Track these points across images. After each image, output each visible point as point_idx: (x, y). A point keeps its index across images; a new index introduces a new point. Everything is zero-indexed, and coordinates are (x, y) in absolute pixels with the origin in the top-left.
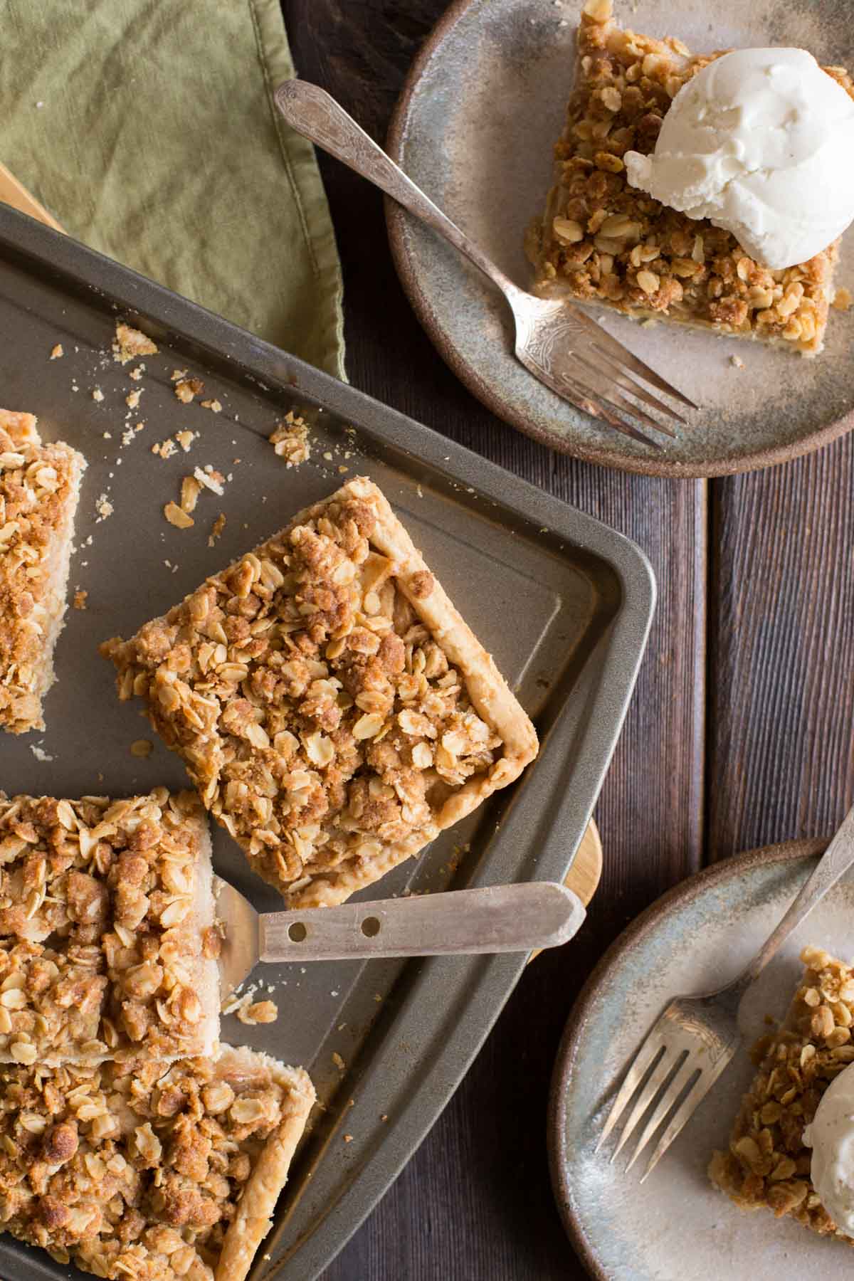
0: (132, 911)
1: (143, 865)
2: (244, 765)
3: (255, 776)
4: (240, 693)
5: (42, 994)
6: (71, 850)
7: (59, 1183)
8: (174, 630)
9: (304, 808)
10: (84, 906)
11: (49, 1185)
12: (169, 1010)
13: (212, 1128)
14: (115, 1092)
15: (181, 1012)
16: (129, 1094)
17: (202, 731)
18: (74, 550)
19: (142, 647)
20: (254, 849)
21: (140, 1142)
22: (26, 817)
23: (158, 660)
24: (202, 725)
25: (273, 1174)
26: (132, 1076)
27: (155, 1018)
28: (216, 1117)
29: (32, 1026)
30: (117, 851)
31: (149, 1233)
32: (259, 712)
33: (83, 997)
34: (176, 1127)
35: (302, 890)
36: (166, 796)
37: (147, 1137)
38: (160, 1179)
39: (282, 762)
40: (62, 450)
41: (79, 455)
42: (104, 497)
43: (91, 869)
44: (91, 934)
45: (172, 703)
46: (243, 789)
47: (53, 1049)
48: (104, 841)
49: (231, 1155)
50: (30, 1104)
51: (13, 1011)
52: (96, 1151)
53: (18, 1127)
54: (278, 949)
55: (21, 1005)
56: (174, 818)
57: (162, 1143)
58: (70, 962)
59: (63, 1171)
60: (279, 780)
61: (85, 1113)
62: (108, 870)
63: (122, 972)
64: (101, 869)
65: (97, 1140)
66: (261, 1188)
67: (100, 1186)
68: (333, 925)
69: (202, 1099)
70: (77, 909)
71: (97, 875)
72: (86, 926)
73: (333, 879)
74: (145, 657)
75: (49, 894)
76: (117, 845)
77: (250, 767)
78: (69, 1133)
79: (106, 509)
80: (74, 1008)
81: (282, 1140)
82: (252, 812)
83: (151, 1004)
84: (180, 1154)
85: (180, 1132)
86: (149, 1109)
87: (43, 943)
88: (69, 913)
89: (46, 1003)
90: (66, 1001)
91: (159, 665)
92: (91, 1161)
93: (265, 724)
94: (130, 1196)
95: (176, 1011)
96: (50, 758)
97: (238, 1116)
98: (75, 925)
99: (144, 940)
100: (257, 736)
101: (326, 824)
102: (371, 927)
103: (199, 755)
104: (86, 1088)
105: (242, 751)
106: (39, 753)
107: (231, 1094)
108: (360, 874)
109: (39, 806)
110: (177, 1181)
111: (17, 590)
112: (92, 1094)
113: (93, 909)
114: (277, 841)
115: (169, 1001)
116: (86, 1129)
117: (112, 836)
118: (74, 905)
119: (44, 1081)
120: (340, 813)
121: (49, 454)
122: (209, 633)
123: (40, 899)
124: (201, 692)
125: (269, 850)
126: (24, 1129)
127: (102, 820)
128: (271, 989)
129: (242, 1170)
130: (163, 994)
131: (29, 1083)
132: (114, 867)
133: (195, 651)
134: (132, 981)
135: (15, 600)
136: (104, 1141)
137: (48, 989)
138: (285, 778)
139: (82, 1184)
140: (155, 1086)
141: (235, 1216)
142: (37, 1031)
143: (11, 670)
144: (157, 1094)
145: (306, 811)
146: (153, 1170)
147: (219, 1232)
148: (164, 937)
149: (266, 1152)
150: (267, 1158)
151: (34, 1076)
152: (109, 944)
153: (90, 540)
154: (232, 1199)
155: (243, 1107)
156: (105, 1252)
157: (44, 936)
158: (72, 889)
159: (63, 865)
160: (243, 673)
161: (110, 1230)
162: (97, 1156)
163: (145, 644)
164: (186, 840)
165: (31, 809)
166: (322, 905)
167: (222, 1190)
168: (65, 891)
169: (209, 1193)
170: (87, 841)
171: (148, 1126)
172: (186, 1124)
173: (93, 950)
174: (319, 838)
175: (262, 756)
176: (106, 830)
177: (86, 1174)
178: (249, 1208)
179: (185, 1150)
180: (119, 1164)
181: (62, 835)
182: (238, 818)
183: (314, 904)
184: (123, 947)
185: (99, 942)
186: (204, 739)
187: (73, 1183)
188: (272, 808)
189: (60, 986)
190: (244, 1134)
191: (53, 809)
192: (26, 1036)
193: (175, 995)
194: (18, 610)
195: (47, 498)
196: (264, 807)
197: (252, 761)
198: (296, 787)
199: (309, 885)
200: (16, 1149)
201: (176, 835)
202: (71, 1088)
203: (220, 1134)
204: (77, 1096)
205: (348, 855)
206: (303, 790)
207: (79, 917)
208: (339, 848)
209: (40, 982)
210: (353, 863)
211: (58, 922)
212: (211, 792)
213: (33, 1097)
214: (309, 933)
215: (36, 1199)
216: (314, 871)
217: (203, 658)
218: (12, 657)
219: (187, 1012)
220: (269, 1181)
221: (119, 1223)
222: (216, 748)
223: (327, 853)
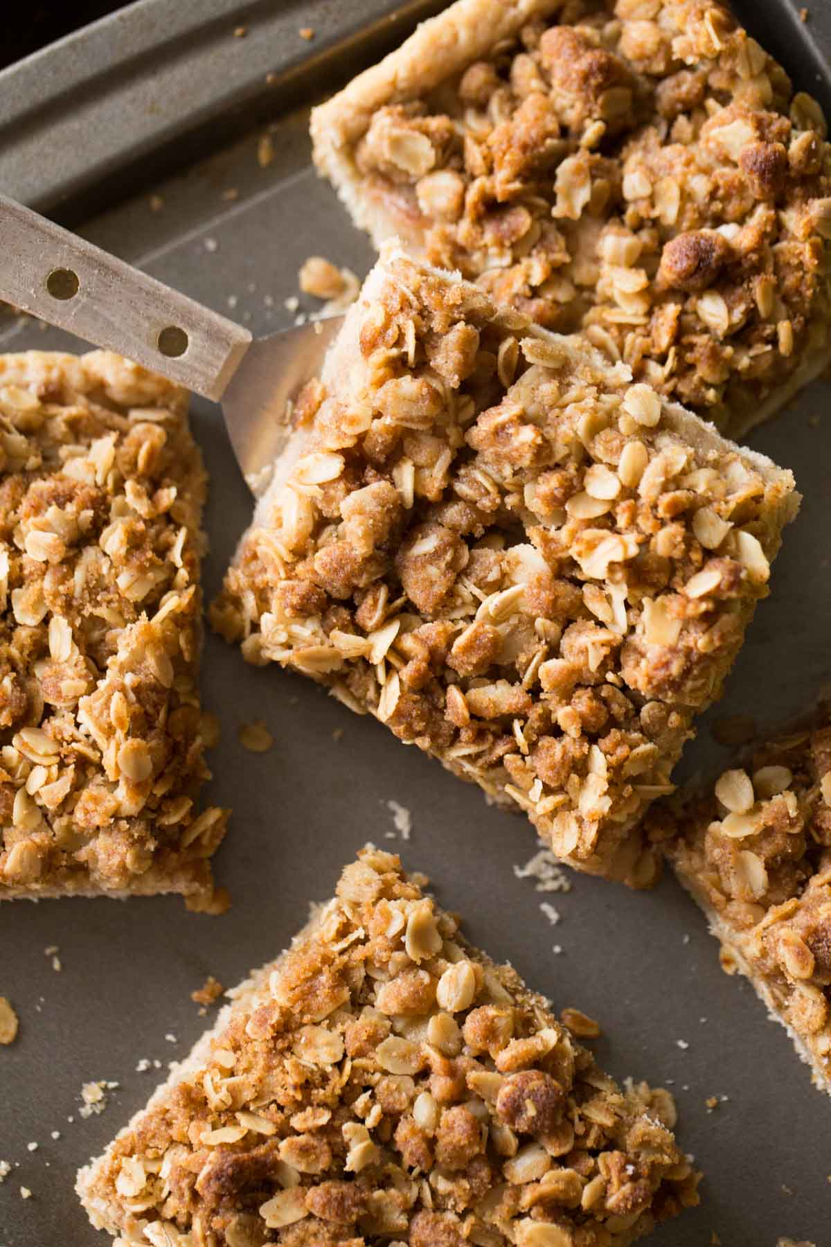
0: (372, 507)
1: (321, 561)
2: (102, 612)
3: (96, 587)
4: (49, 711)
5: (558, 466)
6: (408, 643)
7: (733, 207)
8: (82, 855)
9: (61, 506)
10: (437, 555)
11: (750, 212)
12: (399, 342)
13: (474, 156)
14: (580, 288)
15: (386, 327)
16: (557, 273)
17: (123, 689)
18: (173, 1065)
19: (138, 858)
20: (168, 495)
21: (583, 196)
22: (446, 730)
23: (124, 825)
24: (117, 696)
25: (435, 45)
26: (535, 292)
27: (425, 341)
28: (461, 170)
29: (606, 434)
30: (351, 606)
31: (659, 67)
32: (41, 671)
33: (503, 427)
34: (517, 185)
35: (151, 404)
36: (248, 644)
37: (569, 197)
38: (593, 130)
39: (48, 583)
40: (98, 1212)
41: (80, 1189)
42: (86, 1111)
43: (399, 602)
44: (453, 514)
45: (136, 752)
46: (123, 581)
47: (602, 388)
48: (362, 632)
49: (482, 108)
50: (701, 340)
51: (613, 468)
52: (655, 222)
53: (738, 315)
54: (215, 336)
55: (598, 469)
56: (250, 601)
57: (553, 178)
58: (503, 492)
59: (718, 220)
60: (70, 563)
61: (637, 280)
62: (375, 585)
63: (437, 432)
64: (383, 594)
65: (645, 236)
66: (464, 36)
67: (679, 169)
68: (116, 320)
69: (462, 205)
70: (448, 557)
71: (396, 590)
72: (454, 529)
73: (97, 391)
74: (141, 841)
75: (477, 603)
76: (345, 614)
77: (97, 604)
78: (672, 263)
79: (92, 1093)
80: (523, 419)
81: (393, 84)
82: (135, 543)
83: (421, 367)
84: (536, 145)
85: (517, 176)
86: (543, 236)
87: (527, 540)
88: (465, 560)
89: (560, 451)
90: (527, 435)
91: (129, 819)
92: (668, 211)
93: (41, 651)
94: (652, 136)
95: (392, 333)
96: (393, 805)
97: (426, 152)
98: (471, 541)
99: (382, 459)
100: (61, 639)
101: (50, 465)
102: (62, 284)
103: (151, 662)
104: (613, 316)
105: (96, 635)
106: (402, 821)
107: (421, 190)
108: (55, 375)
109: (419, 734)
110: (571, 116)
111: (259, 1047)
112: (610, 302)
113: (427, 544)
114: (129, 485)
115: (394, 352)
116: (646, 260)
117: (344, 629)
118: (451, 566)
119: (662, 360)
120: (24, 471)
121: (113, 1213)
122: (37, 819)
123: (492, 603)
124: (94, 746)
125: (153, 484)
126: (730, 310)
127: (347, 662)
128: (292, 304)
129: (477, 77)
130: (398, 366)
131: (684, 369)
132: (362, 582)
133: (67, 804)
134: (425, 408)
135: (269, 1033)
136: (636, 230)
137: (548, 469)
138: (56, 559)
139: (700, 186)
140: (516, 261)
141: (528, 21)
142: (605, 423)
143: (343, 944)
144: (519, 249)
145: (62, 499)
146: (592, 150)
147: (568, 14)
148: (349, 443)
149: (430, 82)
150: (429, 70)
151: (672, 375)
152: (435, 482)
153: (143, 1065)
154: (519, 48)
155: (413, 158)
156: (733, 76)
157: (520, 550)
158: (440, 589)
159: (431, 631)
160: (25, 736)
161: (711, 103)
162: (655, 213)
163: (129, 860)
164: (254, 566)
165: (434, 738)
166: (129, 364)
167: (523, 67)
168: (451, 593)
169: (544, 74)
170: (380, 645)
171: (557, 212)
172: (502, 183)
173: (462, 488)
174: (73, 456)
175: (69, 607)
176: (347, 643)
177: (686, 196)
178: (499, 19)
179: (524, 148)
180: (634, 184)
181: (407, 672)
182: (163, 551)
183: (140, 373)
184: (418, 468)
185: (449, 496)
186: (129, 679)
187: (713, 196)
188: (106, 531)
189: (526, 462)
190: (437, 123)
191: (399, 714)
192: (623, 424)
193: (383, 353)
194: (275, 1017)
195: (150, 1153)
196: (114, 539)
197: (88, 610)
198: (50, 538)
199: (138, 406)
200: (757, 287)
201: (259, 580)
202: (633, 327)
203: (470, 144)
204: (631, 312)
205: (54, 409)
206: (46, 527)
207: (454, 545)
208: (59, 426)
209: (550, 483)
210: (54, 395)
211: (490, 560)
212: (172, 603)
213: (691, 347)
214: (156, 332)
215: (780, 204)
216: (117, 419)
217: (62, 787)
218: (327, 960)
219: (379, 321)
220: (446, 39)
221: (694, 108)
222: (123, 655)
223: (80, 431)
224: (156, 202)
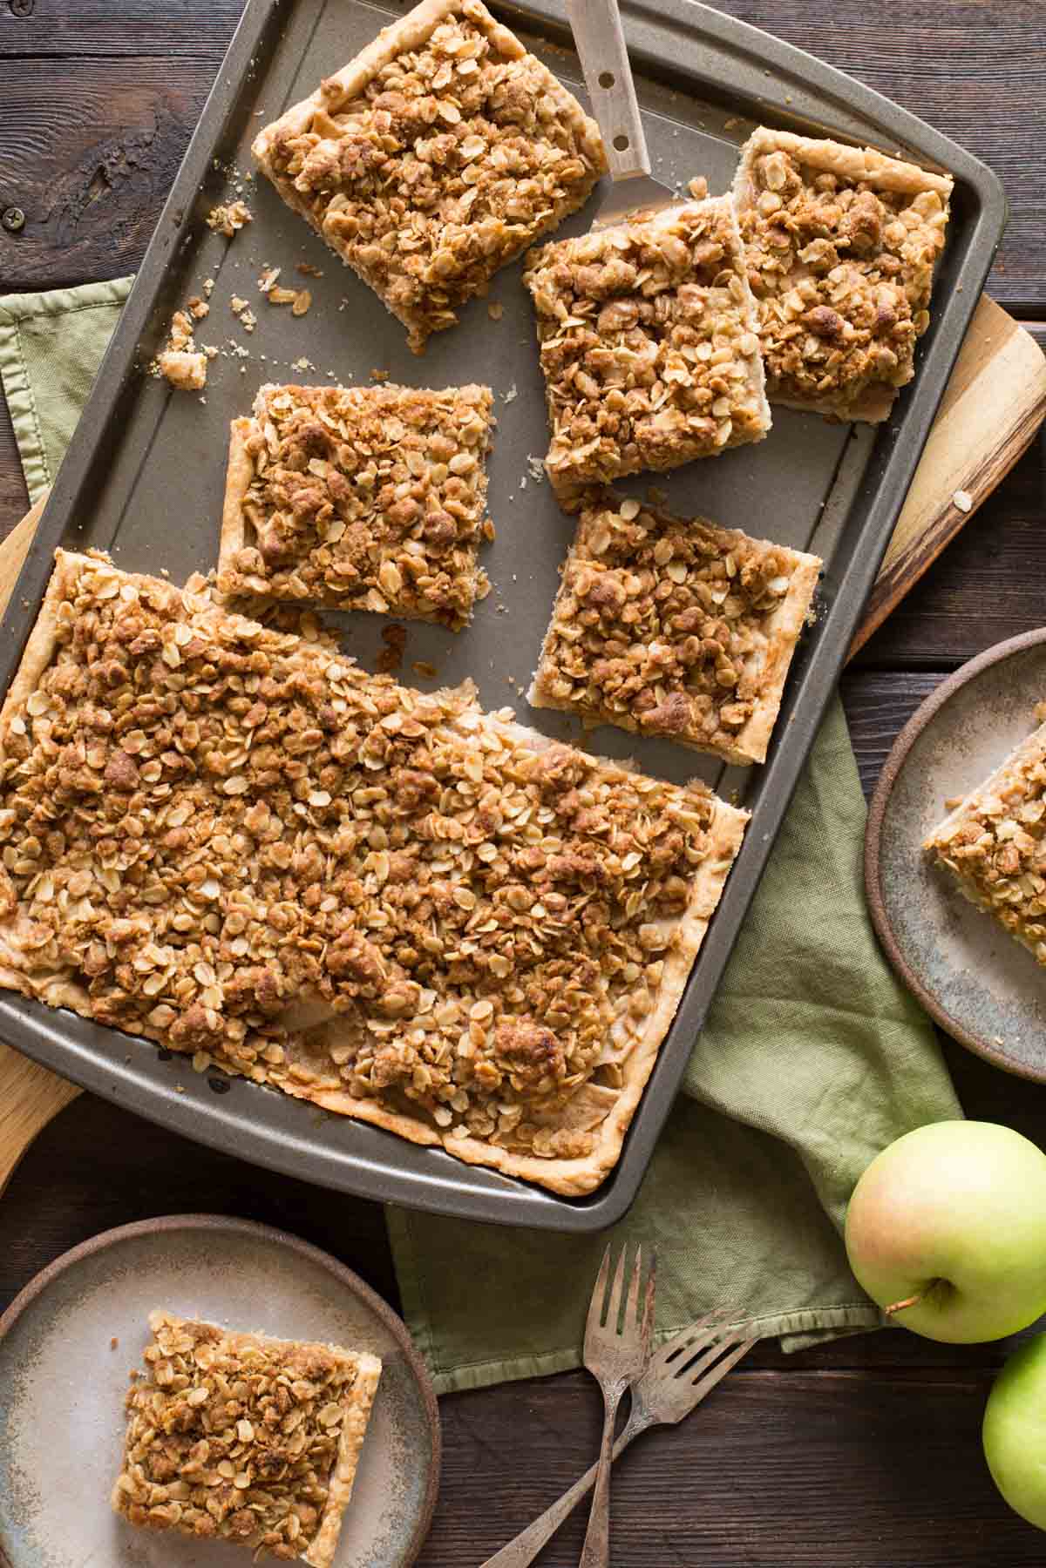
0: (621, 273)
1: (584, 271)
2: (493, 205)
3: (500, 194)
4: (437, 217)
5: (697, 329)
6: (580, 332)
7: (858, 320)
8: (391, 276)
9: (521, 154)
10: (624, 314)
11: (863, 329)
12: (693, 228)
13: (795, 203)
14: (778, 287)
15: (696, 218)
16: (776, 273)
17: (468, 236)
18: (340, 386)
19: (408, 299)
20: (560, 193)
21: (814, 258)
22: (558, 376)
23: (416, 281)
24: (464, 235)
25: (826, 152)
26: (761, 270)
27: (703, 237)
28: (785, 203)
29: (726, 339)
30: (577, 298)
31: (891, 247)
32: (450, 201)
33: (694, 295)
34: (797, 228)
35: (591, 160)
36: (528, 274)
37: (809, 253)
38: (844, 241)
39: (485, 175)
40: (260, 403)
41: (262, 389)
42: (294, 367)
43: (594, 315)
44: (646, 308)
45: (449, 261)
46: (512, 202)
47: (743, 323)
48: (570, 313)
49: (818, 192)
50: (796, 350)
51: (714, 350)
52: (829, 295)
53: (817, 356)
54: (637, 157)
55: (708, 345)
56: (546, 259)
57: (812, 240)
58: (670, 318)
59: (849, 319)
60: (501, 176)
61: (800, 306)
62: (592, 300)
63: (672, 272)
64: (591, 306)
65: (819, 296)
66: (839, 160)
67: (857, 287)
68: (610, 114)
69: (771, 214)
70: (627, 319)
71: (598, 310)
72: (640, 312)
73: (579, 133)
74: (416, 294)
75: (619, 345)
76: (571, 298)
77: (494, 200)
78: (819, 313)
79: (303, 363)
80: (704, 300)
81: (798, 148)
82: (530, 195)
83: (691, 246)
84: (819, 222)
85: (800, 225)
86: (786, 255)
87: (658, 343)
88: (630, 327)
89: (703, 325)
90: (698, 306)
91: (420, 282)
92: (836, 296)
93: (457, 194)
94: (861, 266)
95: (695, 222)
96: (514, 387)
97: (781, 181)
98: (641, 324)
99: (643, 261)
100: (469, 197)
101: (534, 137)
102: (606, 80)
103: (489, 239)
104: (777, 308)
105: (482, 210)
106: (511, 395)
107: (766, 194)
108: (571, 111)
109: (549, 367)
110: (843, 228)
111: (374, 406)
112: (782, 304)
113: (625, 307)
114: (551, 175)
115: (688, 229)
116: (810, 303)
117: (565, 303)
118: (624, 323)
119: (775, 341)
120: (522, 130)
121: (264, 407)
122: (392, 247)
123: (623, 350)
124: (437, 244)
125: (561, 185)
126: (817, 352)
127: (554, 316)
128: (679, 184)
129: (828, 179)
130: (684, 236)
131: (778, 353)
132: (589, 293)
133: (407, 253)
134: (675, 258)
135: (382, 405)
136: (819, 290)
137: (693, 327)
138: (497, 169)
139: (857, 300)
140: (767, 253)
141: (867, 181)
142: (728, 333)
143: (443, 407)
144: (773, 250)
145: (523, 153)
146: (835, 247)
147: (883, 195)
148: (638, 242)
149: (810, 162)
150: (814, 158)
151: (773, 350)
152: (652, 289)
153: (330, 374)
154: (854, 187)
155: (775, 180)
156: (911, 278)
157: (653, 344)
158: (611, 326)
159: (593, 336)
160: (419, 216)
161: (894, 279)
162: (831, 291)
163: (405, 295)
164: (562, 250)
165: (552, 373)
166: (599, 137)
167: (847, 194)
168: (614, 332)
169: (851, 204)
170: (571, 322)
171: (800, 253)
172: (792, 222)
173: (658, 302)
174: (545, 143)
175: (483, 190)
176: (560, 309)
177: (848, 298)
178: (858, 168)
179: (814, 218)
180: (836, 274)
181: (568, 340)
182: (537, 209)
183: (599, 145)
184: (651, 278)
185: (651, 300)
186: (474, 236)
187: (857, 308)
188: (526, 180)
189: (688, 315)
190: (797, 179)
191: (549, 352)
192: (734, 342)
193: (685, 226)
194: (391, 402)
195: (298, 401)
196: (525, 185)
197: (489, 198)
198: (504, 160)
199: (586, 156)
200: (836, 354)
201: (556, 256)
202: (778, 319)
203: (798, 198)
204: (784, 314)
205: (557, 122)
206: (506, 155)
207: (633, 317)
208: (552, 130)
209: (686, 331)
210: (563, 118)
211: (639, 336)
212: (519, 228)
213: (790, 349)
214: (620, 133)
215: (876, 338)
216: (575, 152)
217: (411, 245)
218: (430, 405)
219: (694, 214)
220: (832, 154)
221: (886, 274)
222: (482, 226)
223: (557, 140)
224: (674, 98)
